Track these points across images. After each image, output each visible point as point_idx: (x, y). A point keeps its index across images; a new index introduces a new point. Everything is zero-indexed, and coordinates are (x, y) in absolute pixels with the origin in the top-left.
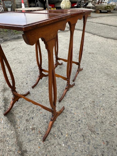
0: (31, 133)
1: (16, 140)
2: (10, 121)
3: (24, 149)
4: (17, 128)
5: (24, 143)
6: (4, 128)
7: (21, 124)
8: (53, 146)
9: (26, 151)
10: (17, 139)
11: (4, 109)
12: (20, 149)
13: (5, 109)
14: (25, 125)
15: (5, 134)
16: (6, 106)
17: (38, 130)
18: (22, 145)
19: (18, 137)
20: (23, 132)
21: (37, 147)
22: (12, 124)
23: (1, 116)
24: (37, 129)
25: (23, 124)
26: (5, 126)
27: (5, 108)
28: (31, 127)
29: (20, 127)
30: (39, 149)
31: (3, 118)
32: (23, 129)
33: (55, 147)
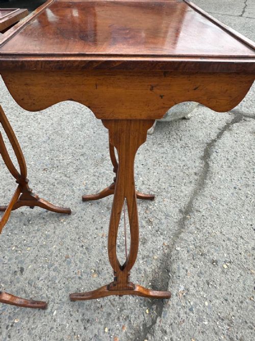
0: (157, 221)
1: (182, 235)
2: (169, 271)
3: (181, 214)
4: (168, 246)
5: (175, 220)
6: (187, 271)
7: (159, 247)
8: (151, 187)
9: (180, 211)
10: (180, 233)
11: (158, 320)
12: (185, 219)
13: (157, 317)
14: (154, 239)
15: (192, 258)
16: (148, 326)
17: (146, 215)
18: (180, 221)
19: (177, 235)
20: (165, 232)
21: (165, 203)
22: (169, 263)
23: (175, 306)
24: (146, 218)
25: (154, 244)
26: (182, 272)
27: (154, 322)
28: (150, 227)
29: (164, 244)
30: (165, 199)
31: (175, 297)
32: (162, 236)
33: (150, 185)
